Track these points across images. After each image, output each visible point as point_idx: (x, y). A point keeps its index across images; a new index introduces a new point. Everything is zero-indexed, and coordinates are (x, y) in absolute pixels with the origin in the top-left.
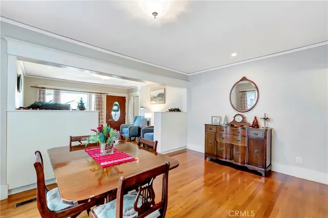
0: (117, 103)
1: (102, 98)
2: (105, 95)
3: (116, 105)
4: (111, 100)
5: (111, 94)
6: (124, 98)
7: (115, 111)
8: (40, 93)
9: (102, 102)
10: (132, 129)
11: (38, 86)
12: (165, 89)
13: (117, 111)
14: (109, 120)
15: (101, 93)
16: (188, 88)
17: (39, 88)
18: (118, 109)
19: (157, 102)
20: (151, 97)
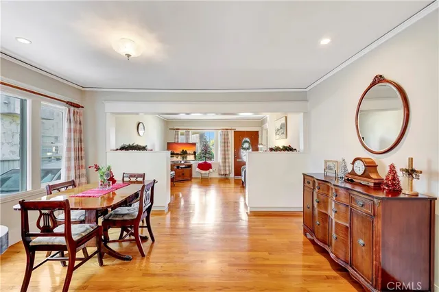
0: (248, 139)
1: (228, 135)
2: (233, 131)
3: (247, 142)
4: (239, 136)
5: (239, 129)
6: (257, 133)
7: (245, 149)
9: (228, 139)
12: (286, 117)
13: (248, 149)
14: (238, 160)
15: (227, 130)
16: (304, 113)
17: (174, 129)
18: (249, 146)
19: (280, 136)
20: (275, 130)
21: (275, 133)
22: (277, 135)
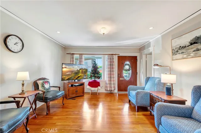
1: (113, 59)
2: (117, 56)
3: (127, 64)
6: (136, 57)
7: (126, 70)
13: (129, 70)
14: (121, 79)
15: (112, 55)
17: (70, 54)
18: (130, 69)
19: (189, 54)
20: (173, 50)
21: (172, 52)
22: (179, 54)
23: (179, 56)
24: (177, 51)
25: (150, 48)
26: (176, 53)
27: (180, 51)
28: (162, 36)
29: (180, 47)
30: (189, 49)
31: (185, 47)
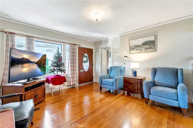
2: (77, 46)
3: (86, 56)
4: (82, 51)
8: (7, 40)
10: (117, 81)
11: (5, 31)
13: (87, 62)
14: (81, 71)
15: (74, 44)
17: (6, 32)
18: (87, 60)
19: (142, 51)
20: (130, 47)
21: (130, 49)
22: (135, 50)
23: (135, 51)
24: (134, 48)
25: (108, 44)
26: (133, 49)
27: (136, 48)
28: (120, 36)
29: (136, 45)
30: (141, 48)
31: (139, 46)
